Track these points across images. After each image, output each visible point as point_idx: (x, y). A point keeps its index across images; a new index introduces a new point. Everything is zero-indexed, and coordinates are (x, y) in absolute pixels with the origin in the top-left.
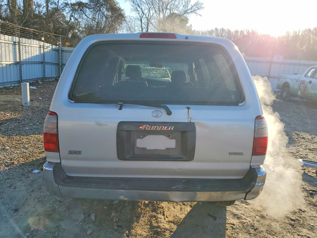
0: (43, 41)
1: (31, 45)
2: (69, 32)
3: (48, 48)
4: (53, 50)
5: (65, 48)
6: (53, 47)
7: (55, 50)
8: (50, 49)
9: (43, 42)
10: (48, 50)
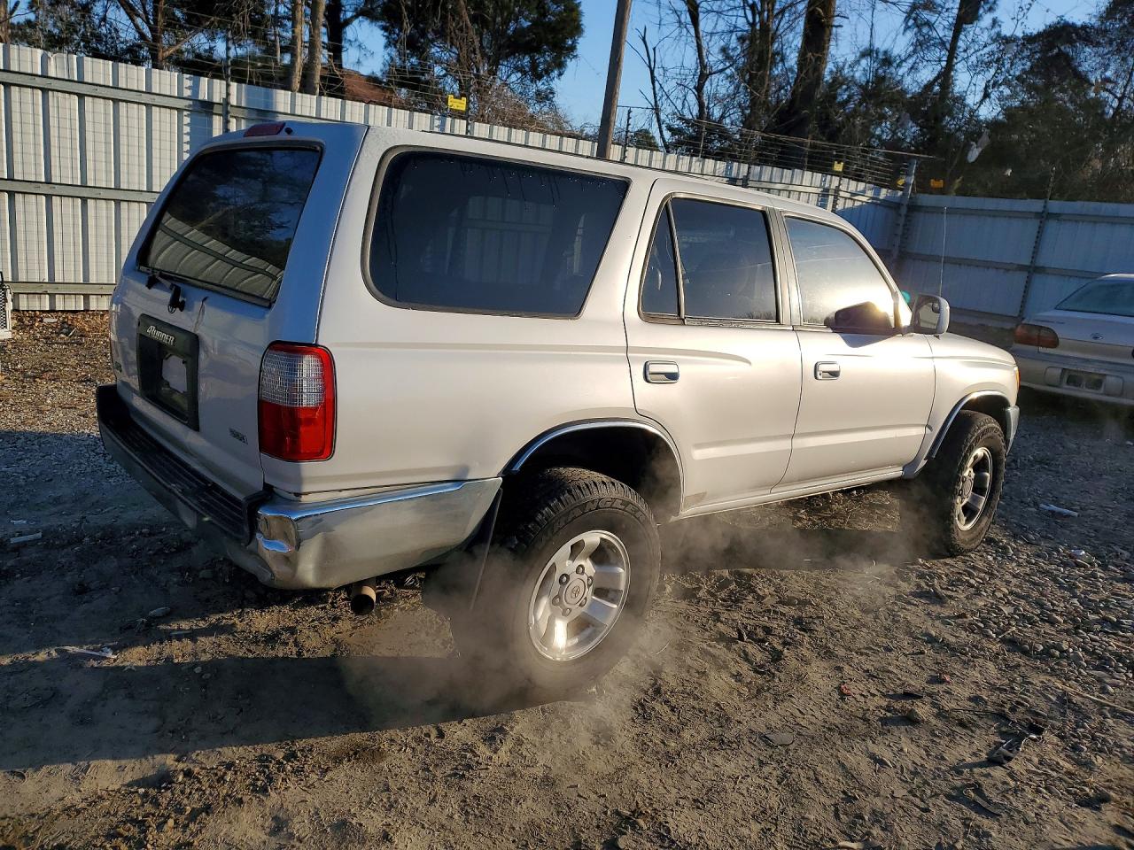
0: (837, 174)
1: (791, 188)
2: (972, 143)
3: (856, 198)
4: (876, 203)
5: (926, 200)
6: (879, 195)
7: (886, 204)
8: (864, 199)
9: (838, 176)
10: (857, 204)
